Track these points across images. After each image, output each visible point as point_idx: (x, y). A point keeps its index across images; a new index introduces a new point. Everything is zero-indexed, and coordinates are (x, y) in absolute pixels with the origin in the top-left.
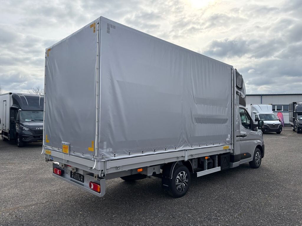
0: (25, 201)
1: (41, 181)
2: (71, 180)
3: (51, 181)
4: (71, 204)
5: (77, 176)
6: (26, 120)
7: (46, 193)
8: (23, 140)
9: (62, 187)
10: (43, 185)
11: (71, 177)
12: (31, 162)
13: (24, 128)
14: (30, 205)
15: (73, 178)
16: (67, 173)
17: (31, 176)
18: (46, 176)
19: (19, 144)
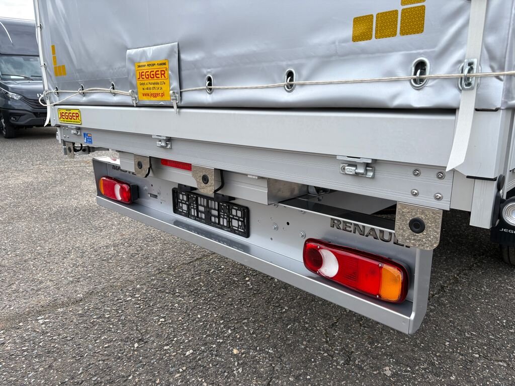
0: (9, 291)
1: (62, 215)
2: (177, 223)
3: (93, 217)
4: (181, 305)
5: (208, 208)
6: (12, 77)
7: (82, 257)
8: (12, 122)
9: (127, 233)
10: (70, 229)
11: (176, 210)
12: (32, 167)
13: (10, 94)
14: (29, 313)
15: (188, 215)
16: (156, 196)
17: (33, 201)
18: (74, 203)
19: (6, 132)
